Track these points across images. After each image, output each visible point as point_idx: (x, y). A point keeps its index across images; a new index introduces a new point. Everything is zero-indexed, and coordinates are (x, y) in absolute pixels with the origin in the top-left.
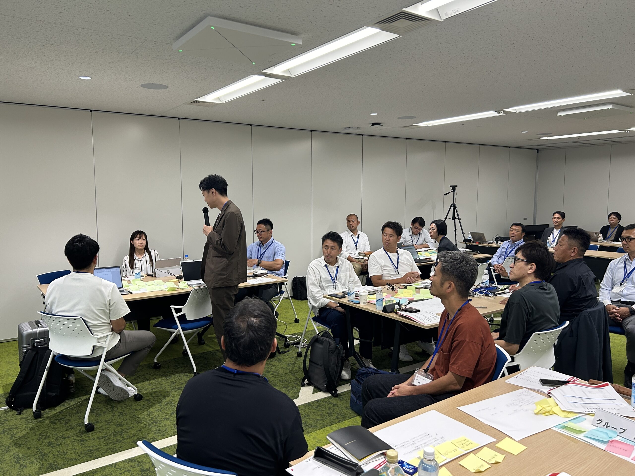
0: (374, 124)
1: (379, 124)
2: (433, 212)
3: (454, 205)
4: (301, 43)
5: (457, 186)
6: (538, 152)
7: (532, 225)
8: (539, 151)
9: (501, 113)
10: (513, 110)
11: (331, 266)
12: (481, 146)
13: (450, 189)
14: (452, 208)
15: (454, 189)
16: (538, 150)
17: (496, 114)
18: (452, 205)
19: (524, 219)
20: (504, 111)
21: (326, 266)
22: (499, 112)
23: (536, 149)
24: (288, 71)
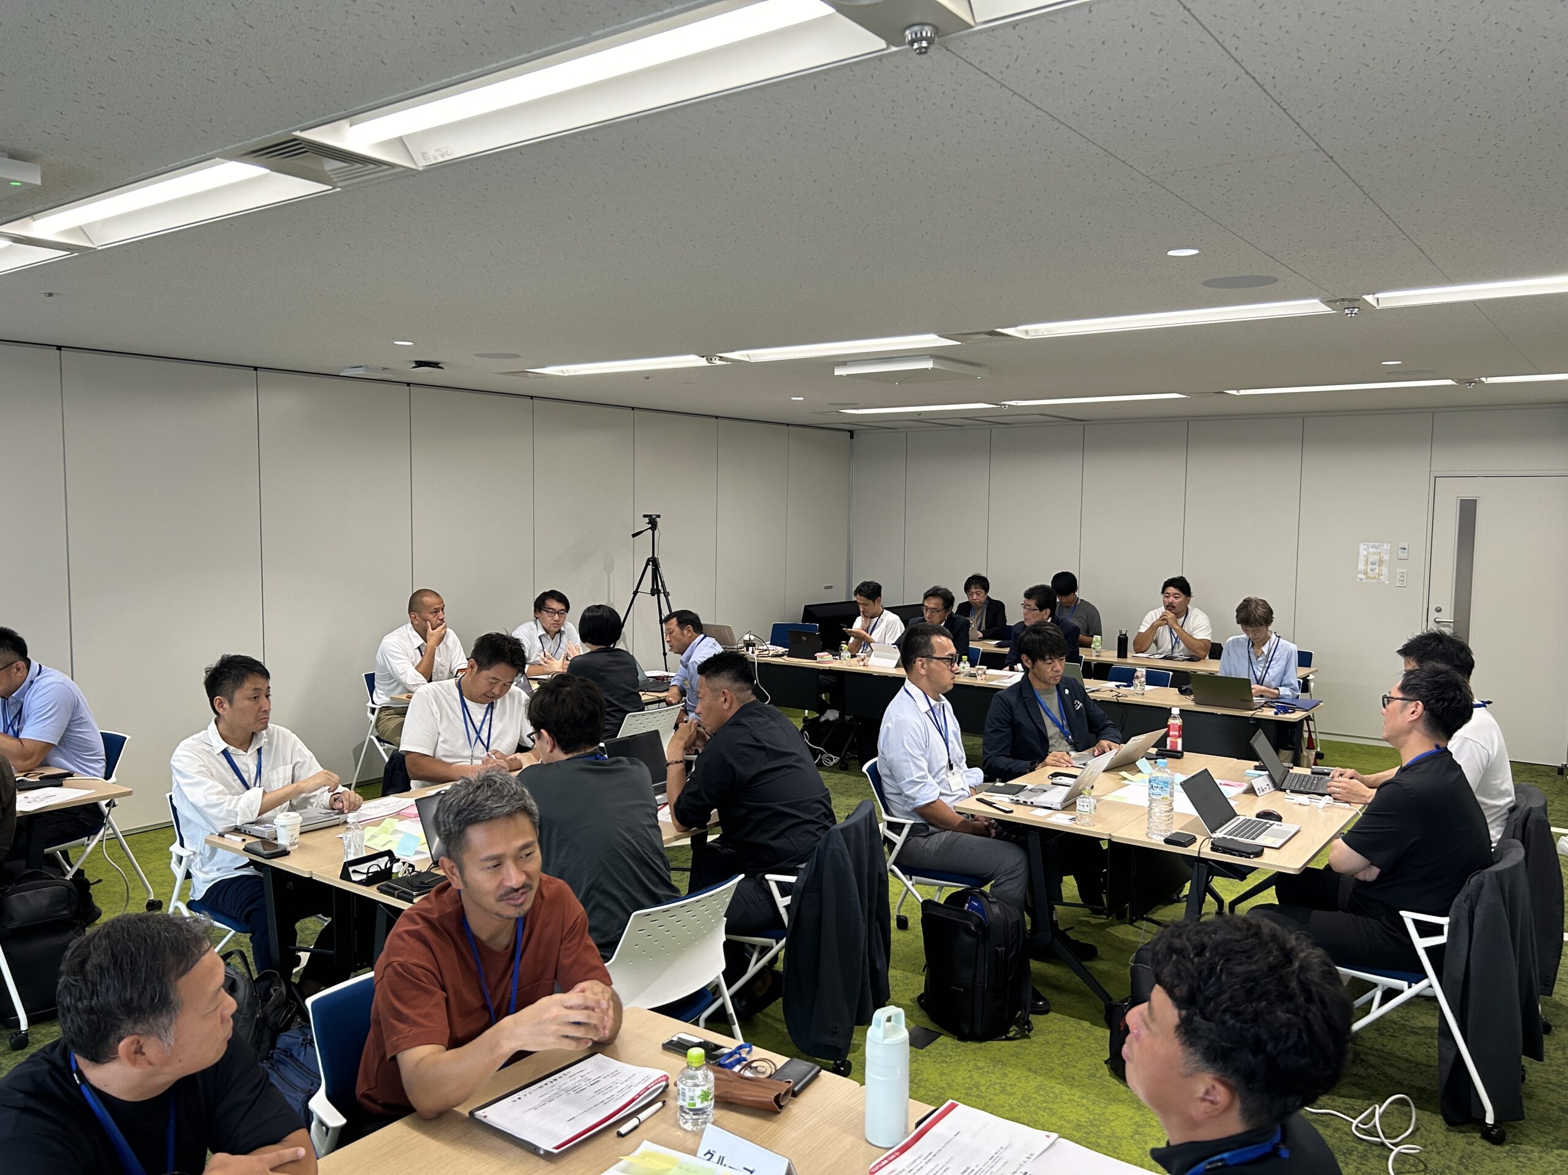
0: (420, 364)
1: (435, 365)
2: (609, 579)
3: (653, 561)
4: (39, 183)
5: (659, 516)
6: (852, 437)
7: (844, 600)
8: (855, 435)
9: (714, 361)
10: (742, 355)
11: (241, 752)
12: (720, 420)
13: (644, 524)
14: (650, 568)
15: (653, 523)
16: (852, 432)
17: (703, 362)
18: (649, 560)
19: (826, 588)
20: (720, 357)
21: (225, 752)
22: (709, 360)
23: (849, 431)
24: (81, 230)
